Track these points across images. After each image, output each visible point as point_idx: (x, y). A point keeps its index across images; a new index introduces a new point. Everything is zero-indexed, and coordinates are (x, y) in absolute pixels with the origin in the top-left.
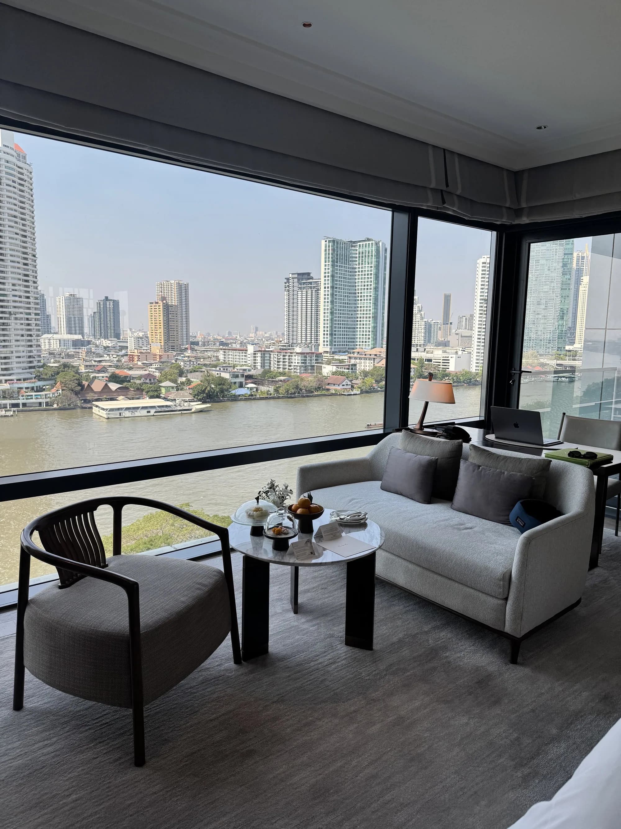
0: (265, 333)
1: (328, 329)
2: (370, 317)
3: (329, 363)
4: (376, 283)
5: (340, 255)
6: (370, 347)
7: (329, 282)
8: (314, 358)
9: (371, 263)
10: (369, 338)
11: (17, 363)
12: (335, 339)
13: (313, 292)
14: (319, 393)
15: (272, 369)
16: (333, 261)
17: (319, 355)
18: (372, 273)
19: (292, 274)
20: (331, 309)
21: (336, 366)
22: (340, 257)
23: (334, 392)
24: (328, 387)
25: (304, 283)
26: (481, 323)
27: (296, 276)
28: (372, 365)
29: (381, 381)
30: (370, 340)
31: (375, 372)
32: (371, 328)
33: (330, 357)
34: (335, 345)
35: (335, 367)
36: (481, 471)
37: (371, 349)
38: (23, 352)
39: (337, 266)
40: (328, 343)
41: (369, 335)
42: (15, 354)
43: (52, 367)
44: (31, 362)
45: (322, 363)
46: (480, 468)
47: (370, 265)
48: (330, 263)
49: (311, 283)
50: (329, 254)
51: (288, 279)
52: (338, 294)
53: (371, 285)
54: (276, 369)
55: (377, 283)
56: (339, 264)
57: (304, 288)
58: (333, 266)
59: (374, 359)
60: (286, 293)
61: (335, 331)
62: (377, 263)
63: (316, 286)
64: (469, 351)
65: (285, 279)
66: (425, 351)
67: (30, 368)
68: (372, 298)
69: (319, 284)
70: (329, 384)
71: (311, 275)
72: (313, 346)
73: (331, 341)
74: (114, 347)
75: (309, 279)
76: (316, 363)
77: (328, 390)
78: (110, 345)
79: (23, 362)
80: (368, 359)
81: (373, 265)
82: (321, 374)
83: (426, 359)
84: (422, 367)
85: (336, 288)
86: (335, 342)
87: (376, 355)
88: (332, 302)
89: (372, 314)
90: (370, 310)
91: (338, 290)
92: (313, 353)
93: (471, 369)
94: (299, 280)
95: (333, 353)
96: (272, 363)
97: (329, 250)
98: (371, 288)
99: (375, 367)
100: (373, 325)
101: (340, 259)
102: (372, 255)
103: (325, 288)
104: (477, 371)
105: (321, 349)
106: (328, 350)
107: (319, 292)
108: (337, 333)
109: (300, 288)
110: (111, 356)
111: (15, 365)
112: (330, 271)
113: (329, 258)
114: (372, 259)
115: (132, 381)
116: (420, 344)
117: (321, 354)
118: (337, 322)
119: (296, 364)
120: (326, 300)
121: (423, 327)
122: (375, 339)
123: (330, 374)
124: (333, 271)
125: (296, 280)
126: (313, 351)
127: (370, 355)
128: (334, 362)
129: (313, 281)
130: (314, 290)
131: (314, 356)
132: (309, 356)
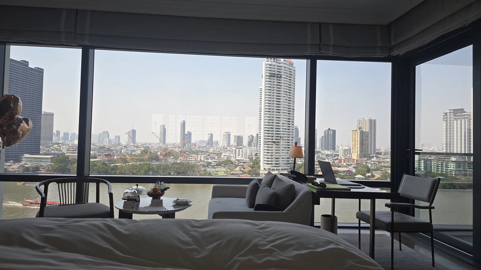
0: (429, 148)
8: (467, 165)
11: (282, 161)
15: (433, 171)
17: (471, 163)
19: (449, 110)
25: (458, 116)
27: (452, 111)
38: (285, 156)
42: (282, 157)
43: (299, 164)
44: (288, 161)
49: (464, 115)
51: (446, 114)
54: (436, 171)
57: (459, 119)
60: (444, 122)
63: (469, 117)
65: (444, 113)
67: (288, 164)
69: (470, 115)
71: (464, 110)
74: (332, 155)
75: (463, 113)
76: (468, 169)
78: (329, 154)
79: (285, 161)
92: (466, 162)
94: (454, 114)
96: (433, 167)
109: (456, 119)
110: (329, 159)
111: (281, 162)
115: (339, 173)
119: (452, 169)
125: (452, 114)
129: (466, 114)
130: (467, 120)
131: (467, 164)
132: (462, 163)
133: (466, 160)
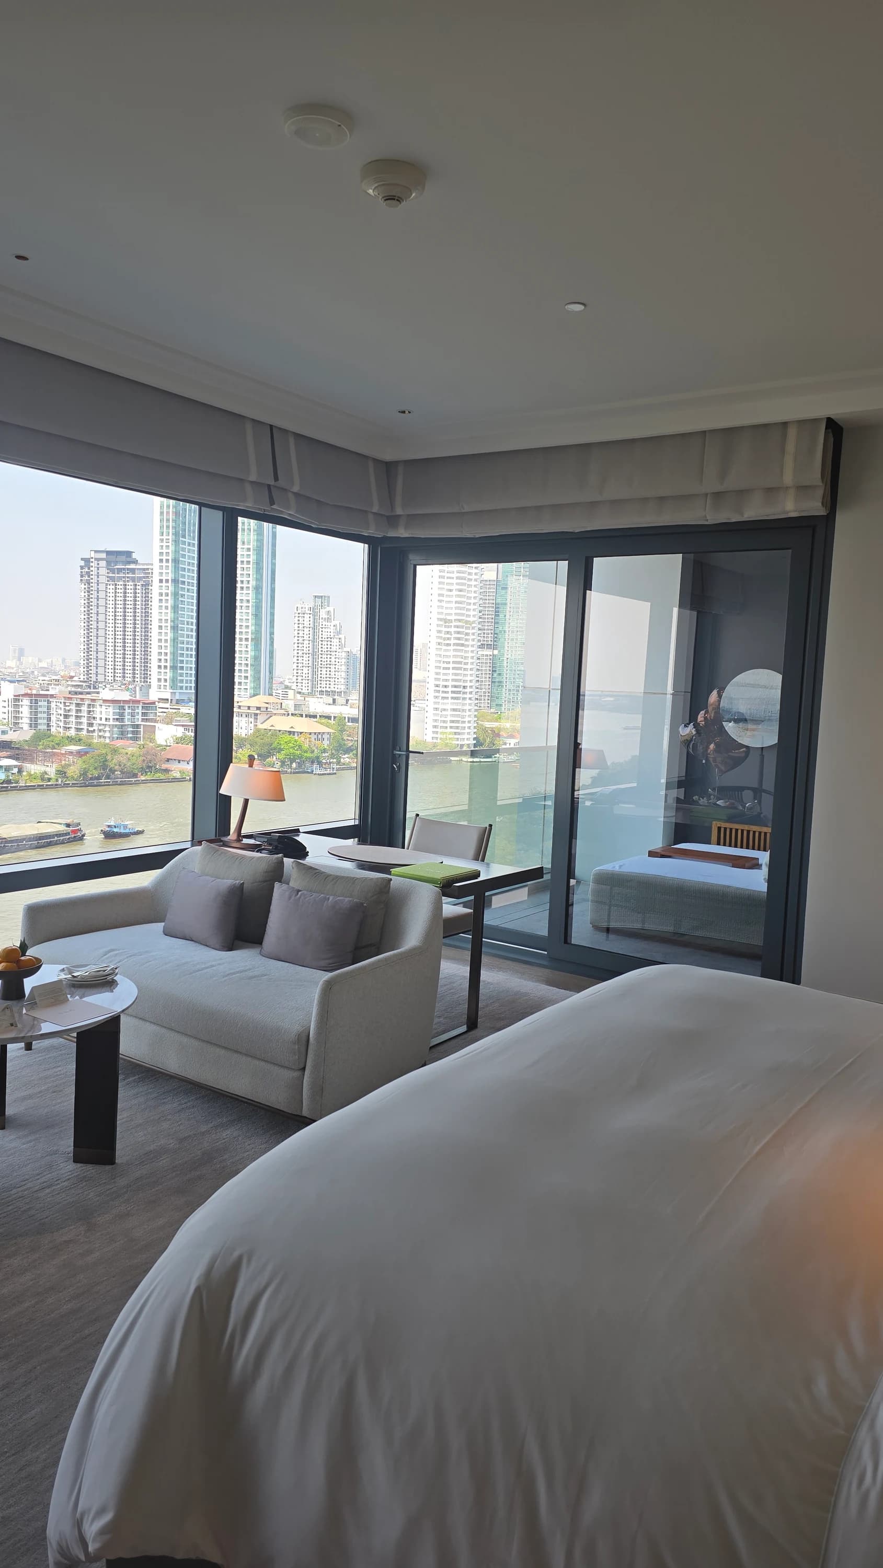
0: (40, 661)
1: (168, 657)
2: (247, 639)
3: (169, 721)
4: (257, 580)
5: (189, 524)
6: (248, 694)
7: (169, 571)
8: (140, 711)
9: (249, 543)
10: (246, 677)
12: (181, 675)
13: (138, 587)
14: (148, 777)
15: (53, 730)
16: (176, 534)
17: (149, 706)
18: (251, 560)
19: (96, 552)
20: (173, 621)
21: (183, 726)
22: (189, 527)
23: (178, 775)
24: (164, 766)
25: (120, 570)
26: (440, 659)
27: (104, 556)
28: (252, 725)
29: (269, 757)
30: (248, 681)
31: (257, 739)
32: (249, 659)
33: (171, 710)
34: (181, 688)
35: (181, 729)
37: (251, 697)
39: (184, 543)
40: (168, 684)
41: (246, 671)
45: (156, 721)
47: (246, 546)
48: (170, 537)
49: (133, 571)
50: (168, 520)
51: (87, 561)
52: (186, 593)
53: (248, 582)
54: (61, 730)
55: (259, 579)
56: (187, 540)
57: (120, 579)
58: (176, 542)
59: (256, 715)
60: (83, 586)
61: (182, 662)
62: (259, 544)
63: (144, 577)
64: (420, 705)
65: (82, 559)
66: (347, 703)
68: (250, 605)
69: (149, 573)
70: (168, 760)
71: (134, 556)
72: (138, 688)
73: (174, 680)
75: (129, 563)
76: (143, 720)
77: (167, 771)
80: (244, 715)
81: (251, 547)
82: (152, 740)
83: (349, 718)
84: (342, 731)
85: (183, 583)
86: (182, 681)
87: (258, 708)
88: (175, 608)
89: (252, 633)
90: (247, 627)
91: (186, 587)
92: (138, 702)
93: (425, 737)
94: (108, 563)
95: (178, 702)
96: (53, 718)
97: (168, 513)
98: (248, 588)
99: (258, 730)
100: (253, 653)
101: (189, 531)
102: (249, 530)
103: (161, 581)
104: (435, 741)
105: (154, 695)
106: (168, 696)
107: (150, 587)
108: (185, 665)
109: (112, 579)
112: (170, 551)
113: (168, 527)
114: (249, 535)
116: (339, 690)
117: (154, 703)
118: (185, 646)
119: (103, 722)
120: (164, 604)
121: (344, 661)
122: (257, 679)
123: (171, 742)
124: (176, 552)
125: (103, 563)
126: (138, 698)
127: (249, 708)
128: (179, 719)
129: (138, 567)
130: (139, 584)
131: (140, 708)
132: (129, 707)
133: (135, 697)
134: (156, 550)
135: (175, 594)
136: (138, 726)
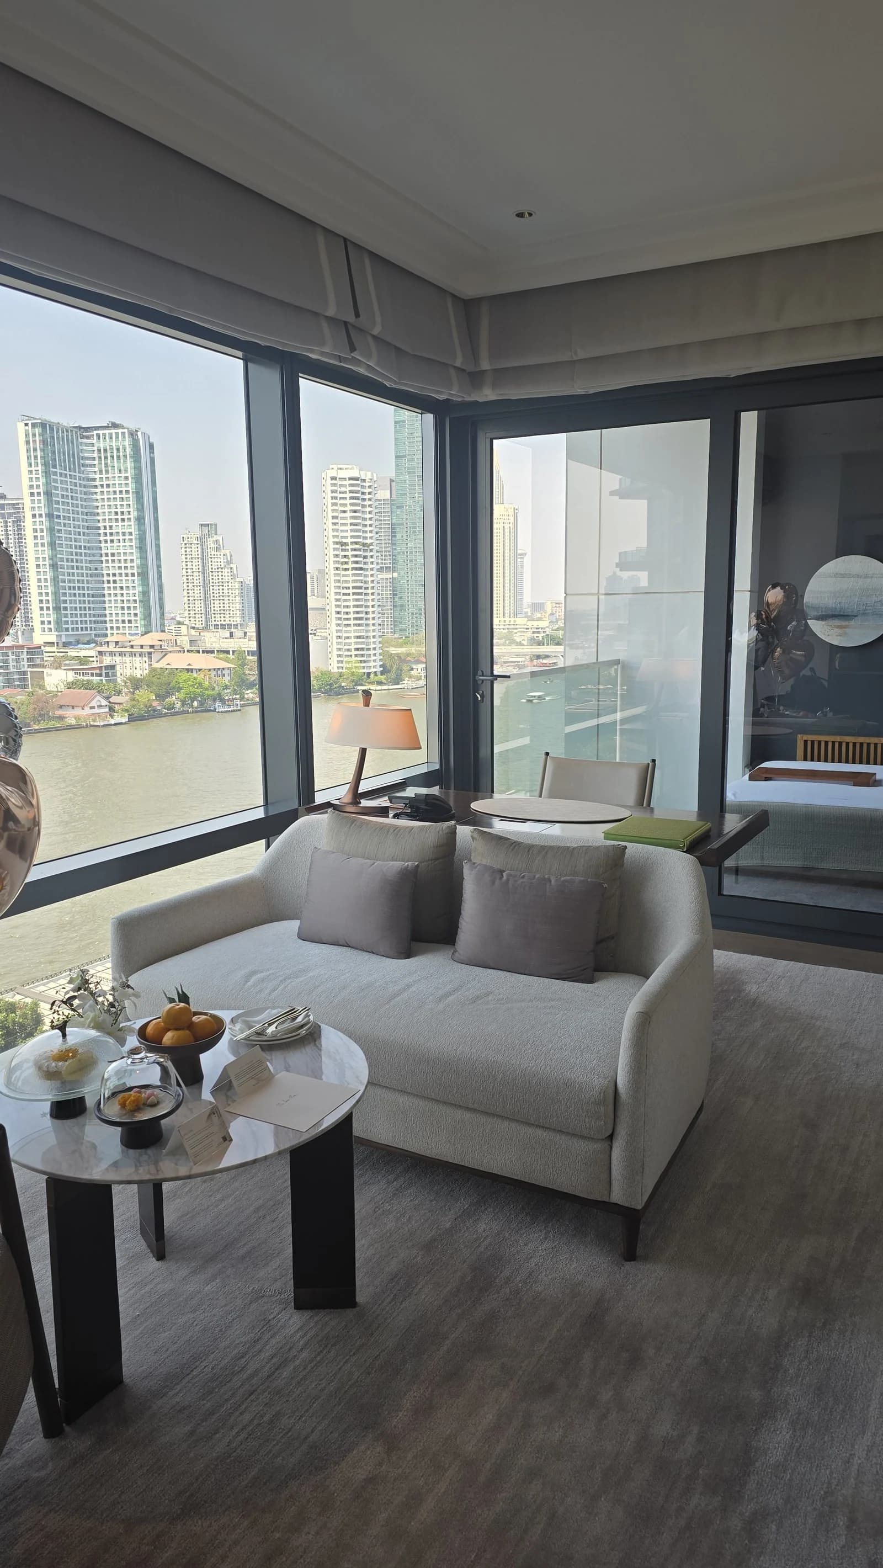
1: (50, 598)
2: (133, 575)
3: (57, 665)
4: (138, 510)
5: (59, 452)
6: (139, 632)
7: (42, 505)
8: (25, 656)
9: (126, 471)
10: (136, 615)
12: (66, 616)
13: (9, 524)
14: (43, 725)
16: (45, 464)
17: (34, 651)
18: (130, 489)
20: (51, 559)
21: (73, 669)
22: (59, 457)
23: (73, 722)
24: (59, 713)
26: (339, 585)
28: (146, 665)
29: (168, 697)
30: (138, 618)
31: (155, 680)
32: (137, 595)
33: (58, 654)
34: (67, 630)
35: (71, 674)
36: (508, 880)
37: (142, 635)
39: (55, 474)
40: (52, 626)
41: (135, 608)
45: (44, 667)
46: (504, 874)
47: (123, 475)
48: (39, 468)
50: (35, 450)
52: (62, 528)
53: (129, 512)
55: (140, 509)
56: (58, 471)
58: (47, 473)
59: (150, 653)
61: (65, 602)
62: (137, 472)
63: (14, 513)
64: (323, 634)
66: (245, 635)
68: (133, 537)
69: (19, 508)
70: (61, 707)
72: (19, 633)
73: (58, 622)
76: (29, 666)
77: (61, 718)
80: (137, 655)
81: (129, 475)
82: (42, 687)
83: (248, 652)
84: (243, 665)
85: (59, 517)
86: (67, 622)
87: (152, 647)
88: (52, 545)
89: (138, 567)
90: (132, 561)
91: (62, 521)
92: (22, 647)
93: (330, 668)
95: (65, 645)
97: (34, 442)
98: (129, 519)
99: (153, 670)
100: (140, 589)
101: (60, 460)
102: (125, 456)
103: (34, 516)
104: (340, 670)
105: (39, 638)
106: (53, 638)
107: (22, 524)
108: (68, 605)
112: (40, 483)
113: (36, 457)
114: (125, 462)
116: (235, 623)
117: (40, 647)
118: (67, 585)
120: (39, 541)
121: (237, 592)
122: (147, 616)
123: (62, 687)
124: (47, 484)
126: (21, 643)
127: (142, 647)
128: (67, 662)
129: (7, 502)
130: (10, 520)
131: (25, 653)
132: (13, 653)
133: (18, 642)
134: (25, 483)
135: (51, 530)
136: (24, 673)
